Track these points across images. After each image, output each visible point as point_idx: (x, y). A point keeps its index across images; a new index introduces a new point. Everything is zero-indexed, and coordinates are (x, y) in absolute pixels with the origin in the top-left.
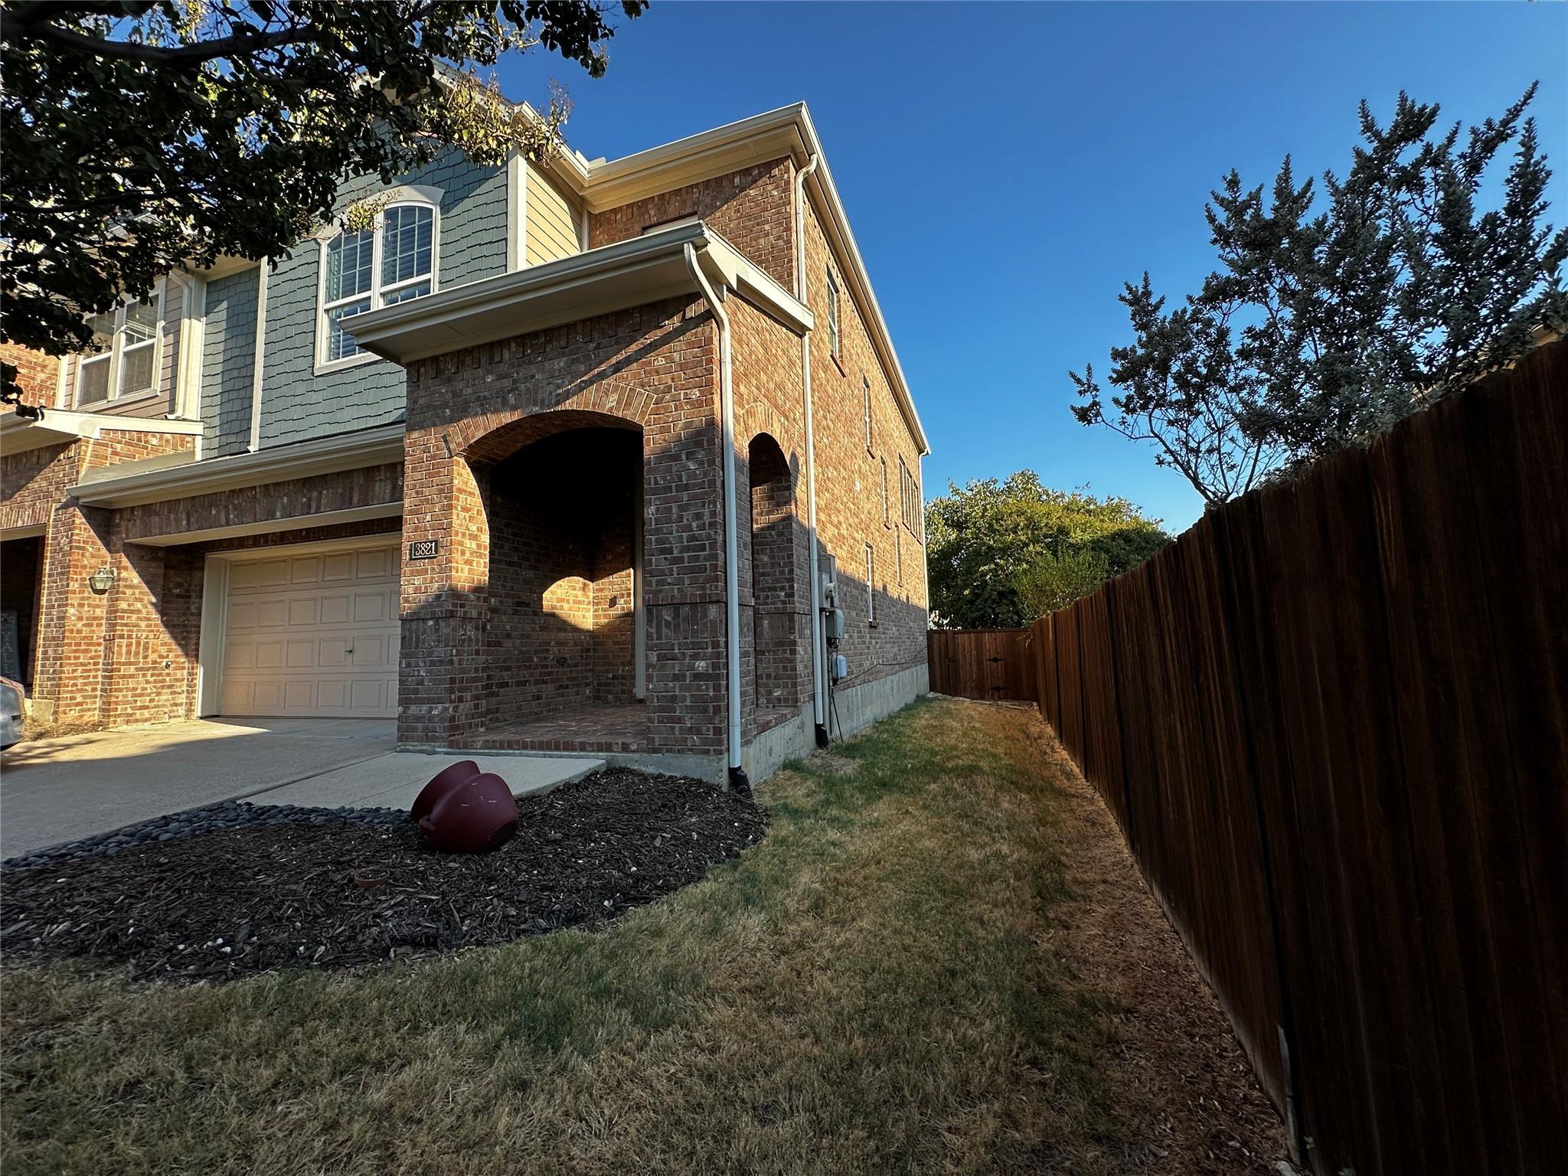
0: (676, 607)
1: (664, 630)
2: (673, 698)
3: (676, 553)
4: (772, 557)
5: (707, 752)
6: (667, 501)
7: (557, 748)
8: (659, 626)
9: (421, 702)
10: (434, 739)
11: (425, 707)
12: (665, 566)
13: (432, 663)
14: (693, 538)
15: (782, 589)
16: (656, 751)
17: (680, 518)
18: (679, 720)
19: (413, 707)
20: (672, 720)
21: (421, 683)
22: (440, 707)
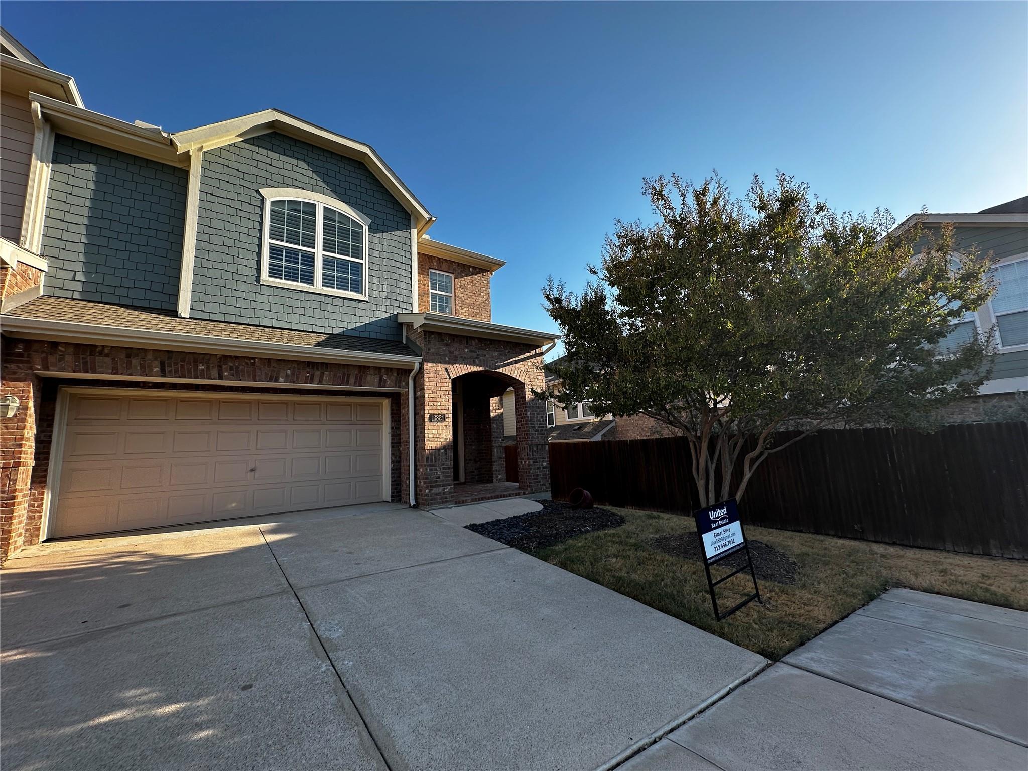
0: (537, 446)
1: (534, 453)
2: (537, 475)
3: (536, 428)
4: (497, 425)
5: (547, 491)
6: (533, 411)
7: (501, 498)
8: (532, 452)
9: (439, 486)
10: (446, 502)
11: (441, 489)
12: (533, 432)
13: (444, 469)
14: (541, 424)
15: (501, 438)
16: (533, 493)
17: (537, 417)
18: (540, 482)
19: (434, 489)
20: (537, 482)
21: (439, 478)
22: (449, 488)
